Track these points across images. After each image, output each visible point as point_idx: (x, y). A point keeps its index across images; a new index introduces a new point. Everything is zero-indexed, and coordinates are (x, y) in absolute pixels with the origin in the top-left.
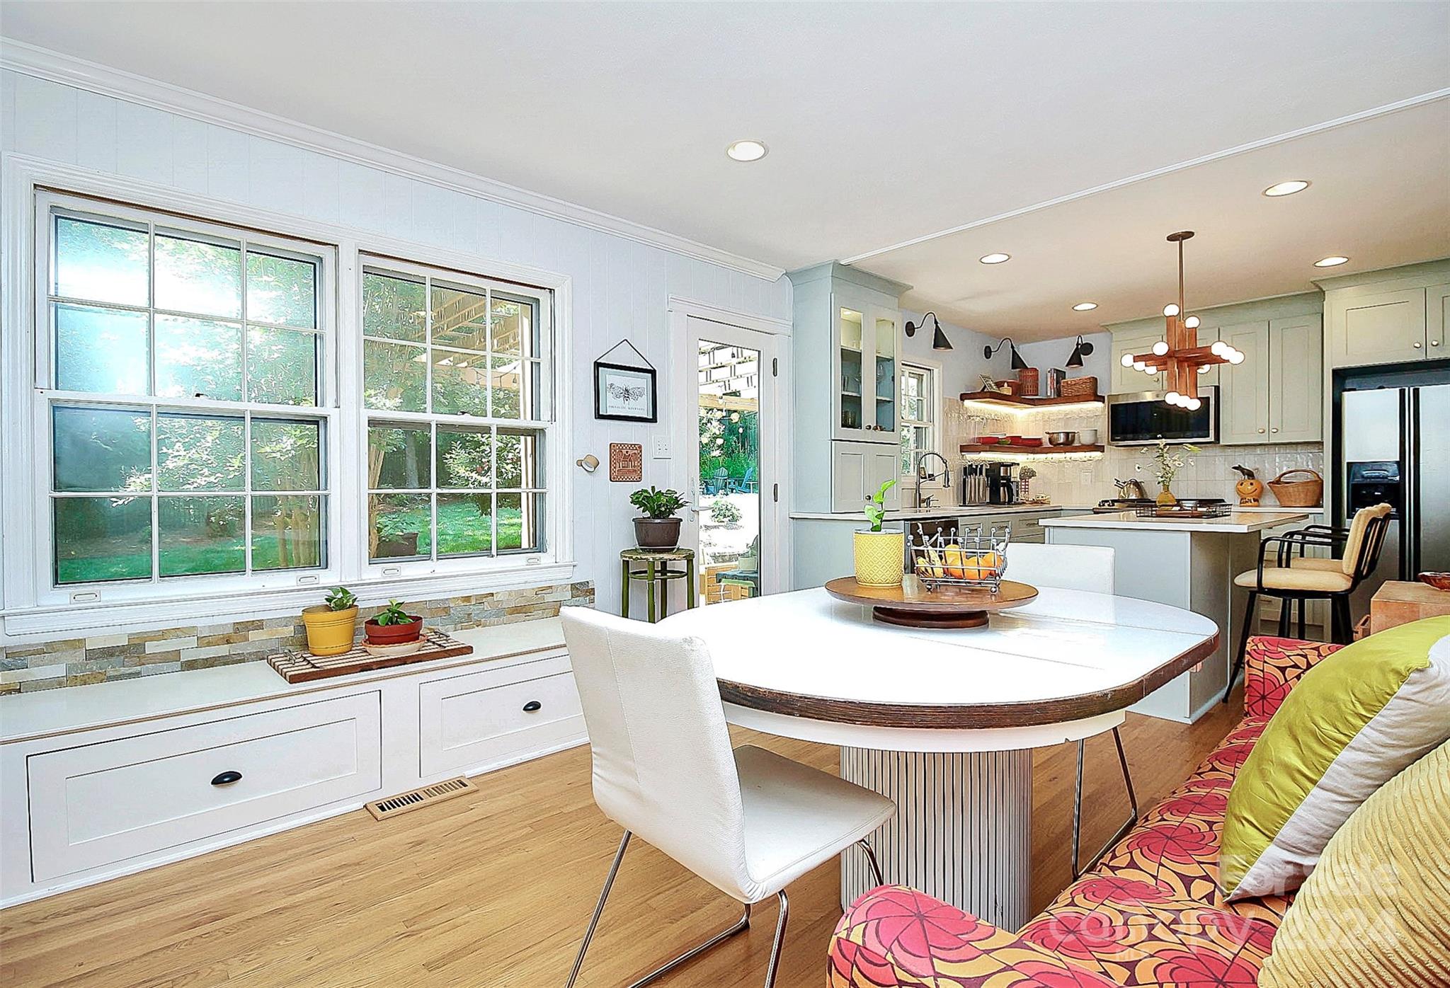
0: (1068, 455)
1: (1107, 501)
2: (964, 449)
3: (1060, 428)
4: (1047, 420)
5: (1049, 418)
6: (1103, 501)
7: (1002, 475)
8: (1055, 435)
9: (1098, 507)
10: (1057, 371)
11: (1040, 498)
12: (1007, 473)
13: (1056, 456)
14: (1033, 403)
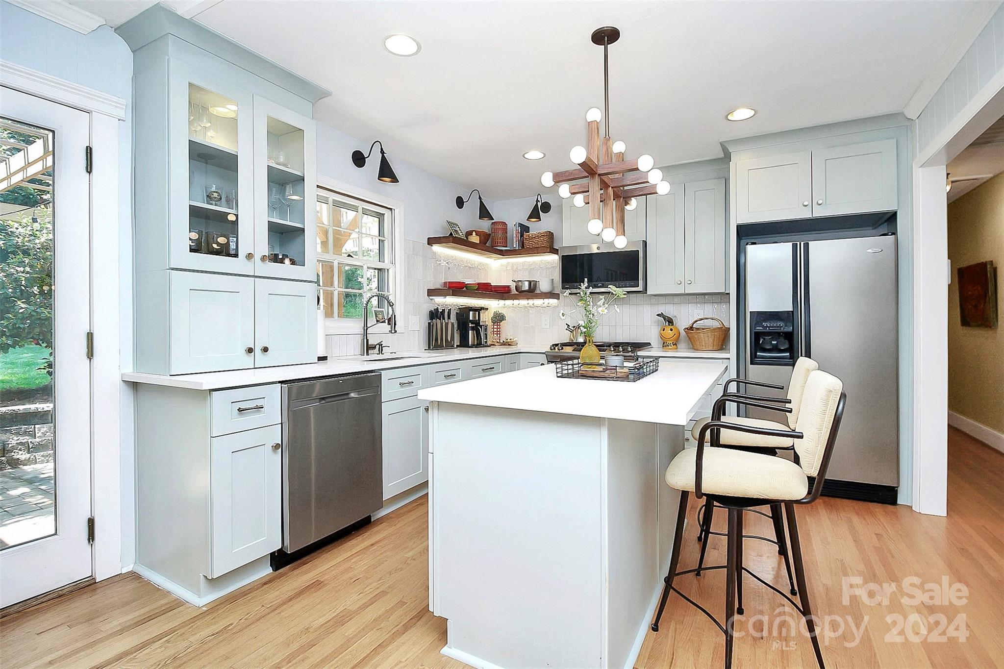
0: (531, 302)
1: (557, 345)
2: (431, 293)
3: (525, 278)
4: (515, 269)
5: (517, 268)
6: (553, 345)
7: (471, 319)
8: (520, 283)
9: (550, 350)
10: (521, 225)
11: (509, 340)
12: (475, 317)
13: (523, 302)
14: (502, 253)
